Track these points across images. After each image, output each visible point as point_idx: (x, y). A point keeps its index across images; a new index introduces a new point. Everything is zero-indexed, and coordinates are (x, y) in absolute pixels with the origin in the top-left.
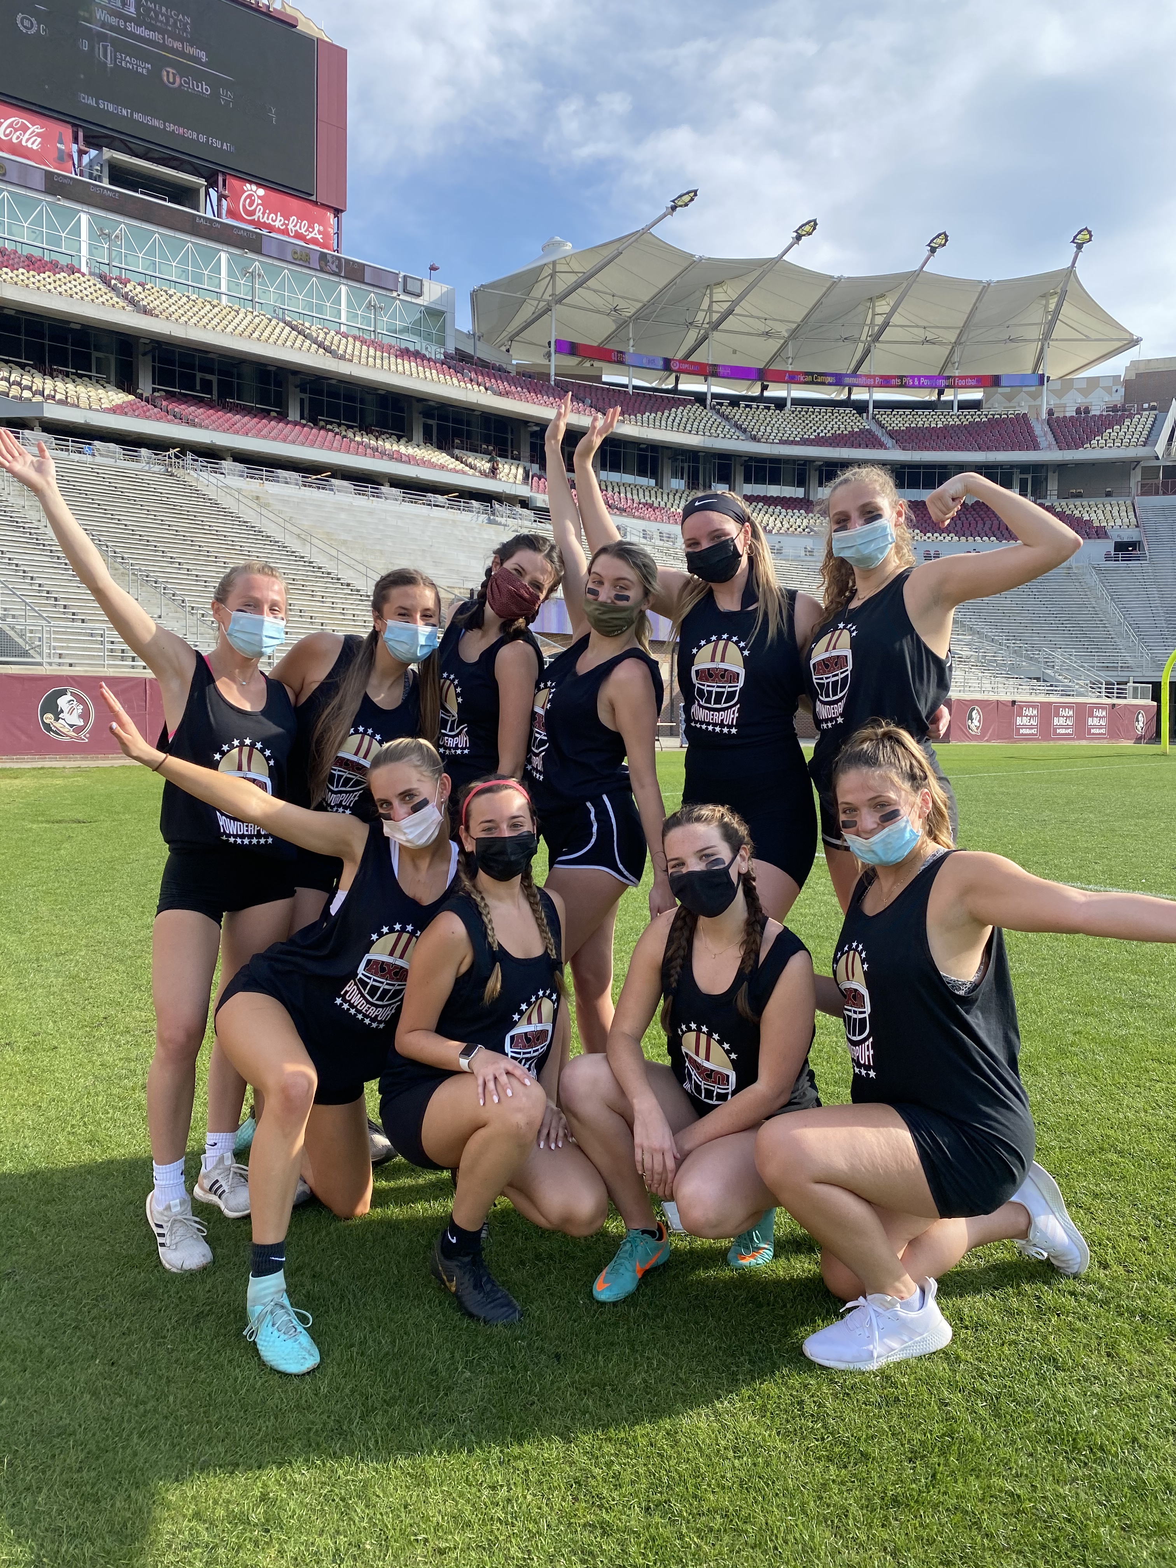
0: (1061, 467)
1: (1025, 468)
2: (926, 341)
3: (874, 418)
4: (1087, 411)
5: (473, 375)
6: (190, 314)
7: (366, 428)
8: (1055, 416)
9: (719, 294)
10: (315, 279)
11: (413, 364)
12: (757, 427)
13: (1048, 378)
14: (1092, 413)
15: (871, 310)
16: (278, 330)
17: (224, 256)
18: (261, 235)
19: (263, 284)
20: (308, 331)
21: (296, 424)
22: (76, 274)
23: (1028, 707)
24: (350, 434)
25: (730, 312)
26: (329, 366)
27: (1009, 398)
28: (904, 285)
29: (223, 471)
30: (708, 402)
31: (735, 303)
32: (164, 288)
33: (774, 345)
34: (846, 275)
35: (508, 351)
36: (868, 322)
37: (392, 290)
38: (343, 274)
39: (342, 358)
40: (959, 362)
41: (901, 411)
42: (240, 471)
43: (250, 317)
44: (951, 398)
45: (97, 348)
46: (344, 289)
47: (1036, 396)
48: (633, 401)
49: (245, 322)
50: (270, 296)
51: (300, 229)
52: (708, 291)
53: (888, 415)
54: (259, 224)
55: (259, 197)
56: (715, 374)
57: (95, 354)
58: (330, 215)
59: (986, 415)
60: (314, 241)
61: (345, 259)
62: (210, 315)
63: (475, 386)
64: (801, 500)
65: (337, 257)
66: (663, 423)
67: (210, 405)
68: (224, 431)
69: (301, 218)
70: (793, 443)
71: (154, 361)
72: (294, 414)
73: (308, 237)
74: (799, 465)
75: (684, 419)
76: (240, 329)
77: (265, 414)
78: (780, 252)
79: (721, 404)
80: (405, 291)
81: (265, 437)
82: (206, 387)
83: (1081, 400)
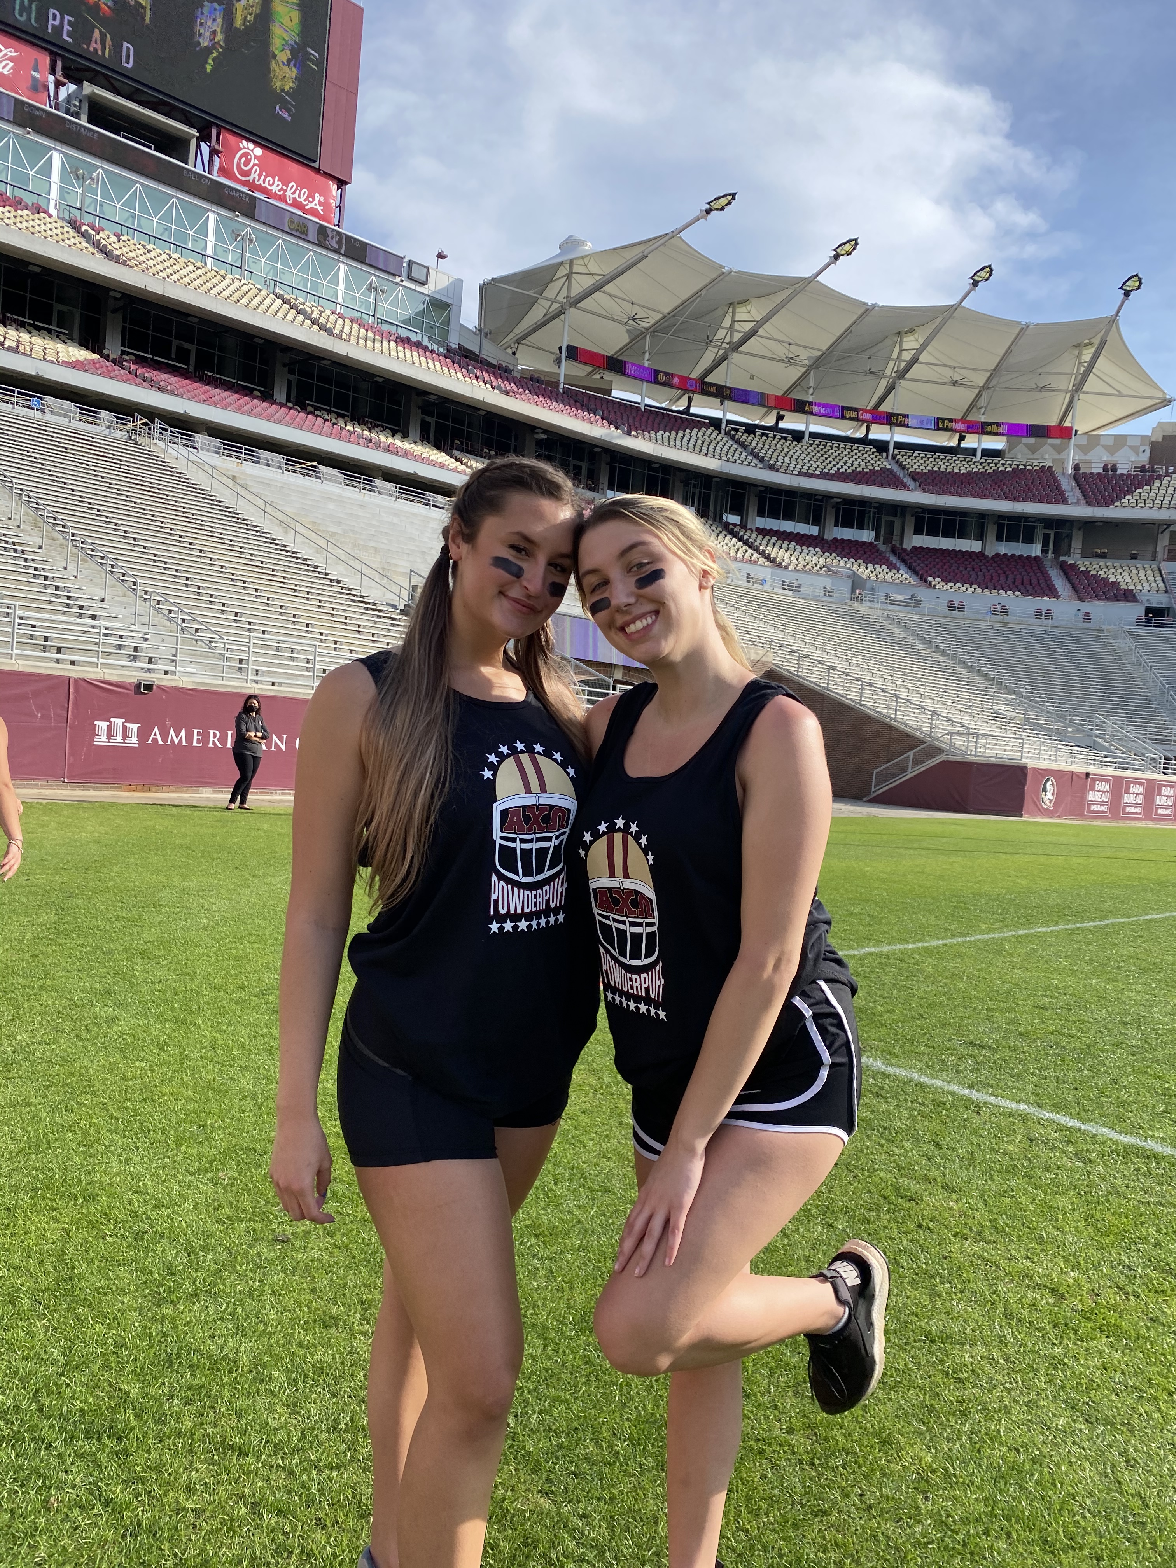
0: (1088, 526)
1: (1050, 522)
2: (954, 383)
3: (894, 457)
4: (1114, 469)
5: (478, 372)
6: (170, 271)
7: (357, 418)
8: (1081, 472)
9: (742, 313)
10: (312, 253)
11: (415, 353)
12: (774, 456)
13: (1076, 431)
14: (1119, 472)
15: (897, 346)
16: (268, 301)
17: (212, 217)
18: (256, 198)
19: (253, 252)
20: (301, 307)
21: (281, 405)
22: (42, 215)
23: (1101, 780)
24: (341, 423)
25: (753, 333)
26: (324, 343)
27: (1033, 449)
28: (939, 320)
29: (196, 445)
30: (723, 426)
31: (760, 324)
32: (143, 243)
33: (795, 373)
34: (881, 303)
35: (514, 354)
36: (895, 356)
37: (394, 275)
38: (343, 252)
39: (339, 337)
40: (986, 408)
41: (923, 454)
42: (215, 447)
43: (237, 284)
44: (975, 445)
45: (60, 300)
46: (342, 267)
47: (1059, 450)
48: (645, 418)
49: (232, 288)
50: (262, 267)
51: (299, 197)
52: (731, 310)
53: (909, 456)
54: (253, 187)
55: (256, 157)
56: (732, 398)
57: (58, 307)
58: (333, 186)
59: (1010, 465)
60: (313, 212)
61: (346, 235)
62: (193, 276)
63: (481, 383)
64: (816, 537)
65: (337, 231)
66: (678, 442)
67: (184, 374)
68: (200, 402)
69: (301, 185)
70: (812, 476)
71: (124, 321)
72: (280, 394)
73: (307, 207)
74: (816, 500)
75: (700, 442)
76: (226, 293)
77: (247, 392)
78: (815, 272)
79: (737, 430)
80: (409, 277)
81: (245, 413)
82: (183, 356)
83: (1106, 457)
